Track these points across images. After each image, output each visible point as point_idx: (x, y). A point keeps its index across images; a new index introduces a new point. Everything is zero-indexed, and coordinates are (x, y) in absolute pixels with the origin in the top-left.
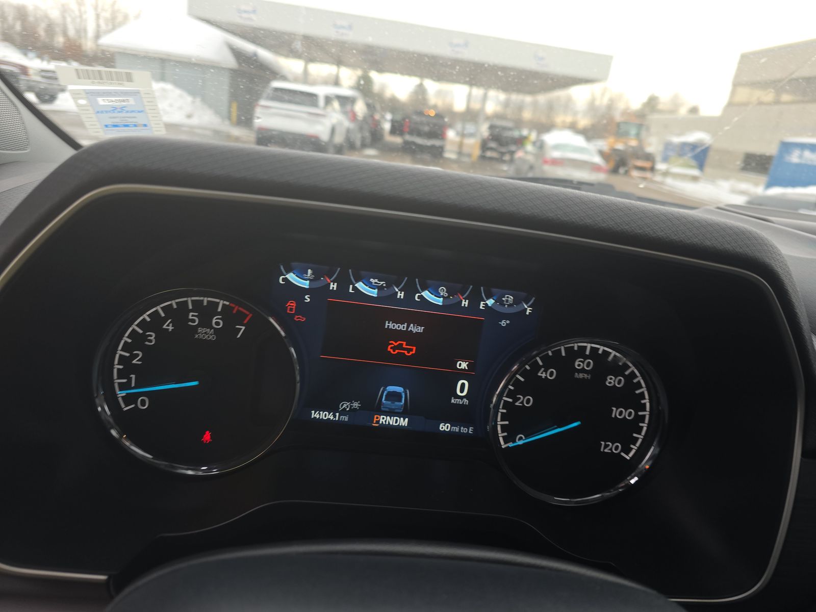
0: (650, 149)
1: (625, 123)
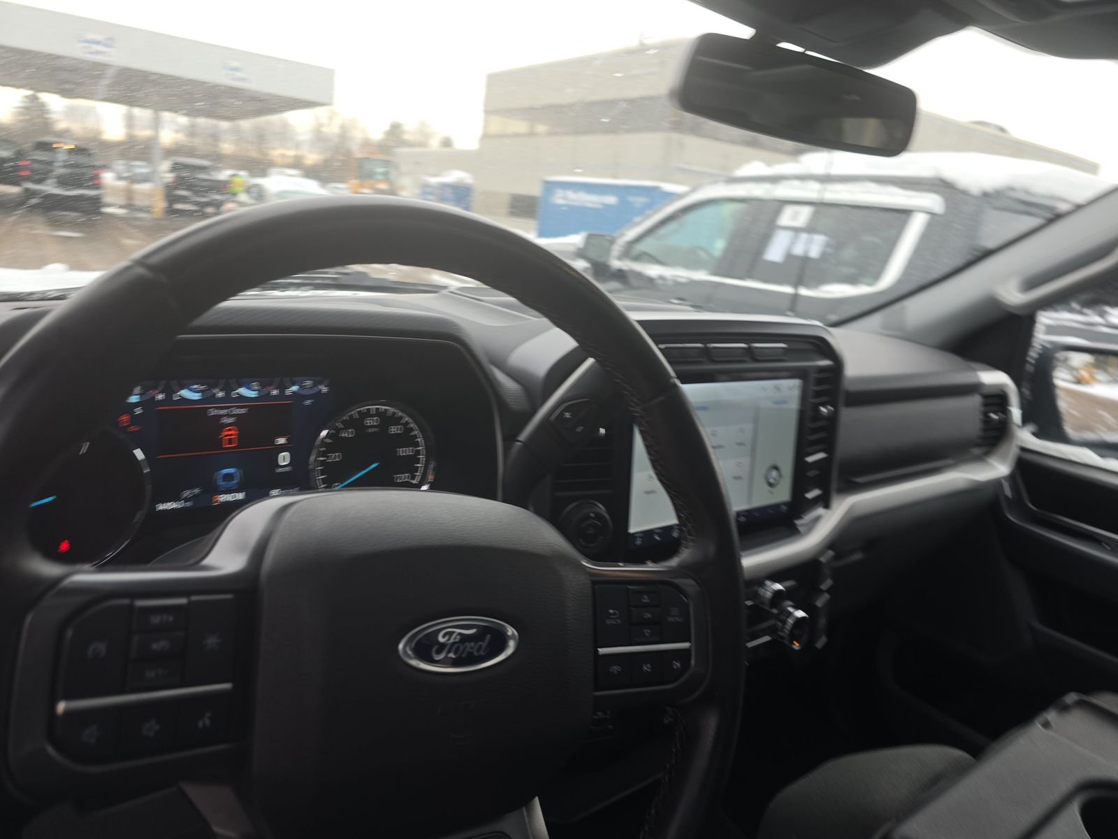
1: (368, 159)
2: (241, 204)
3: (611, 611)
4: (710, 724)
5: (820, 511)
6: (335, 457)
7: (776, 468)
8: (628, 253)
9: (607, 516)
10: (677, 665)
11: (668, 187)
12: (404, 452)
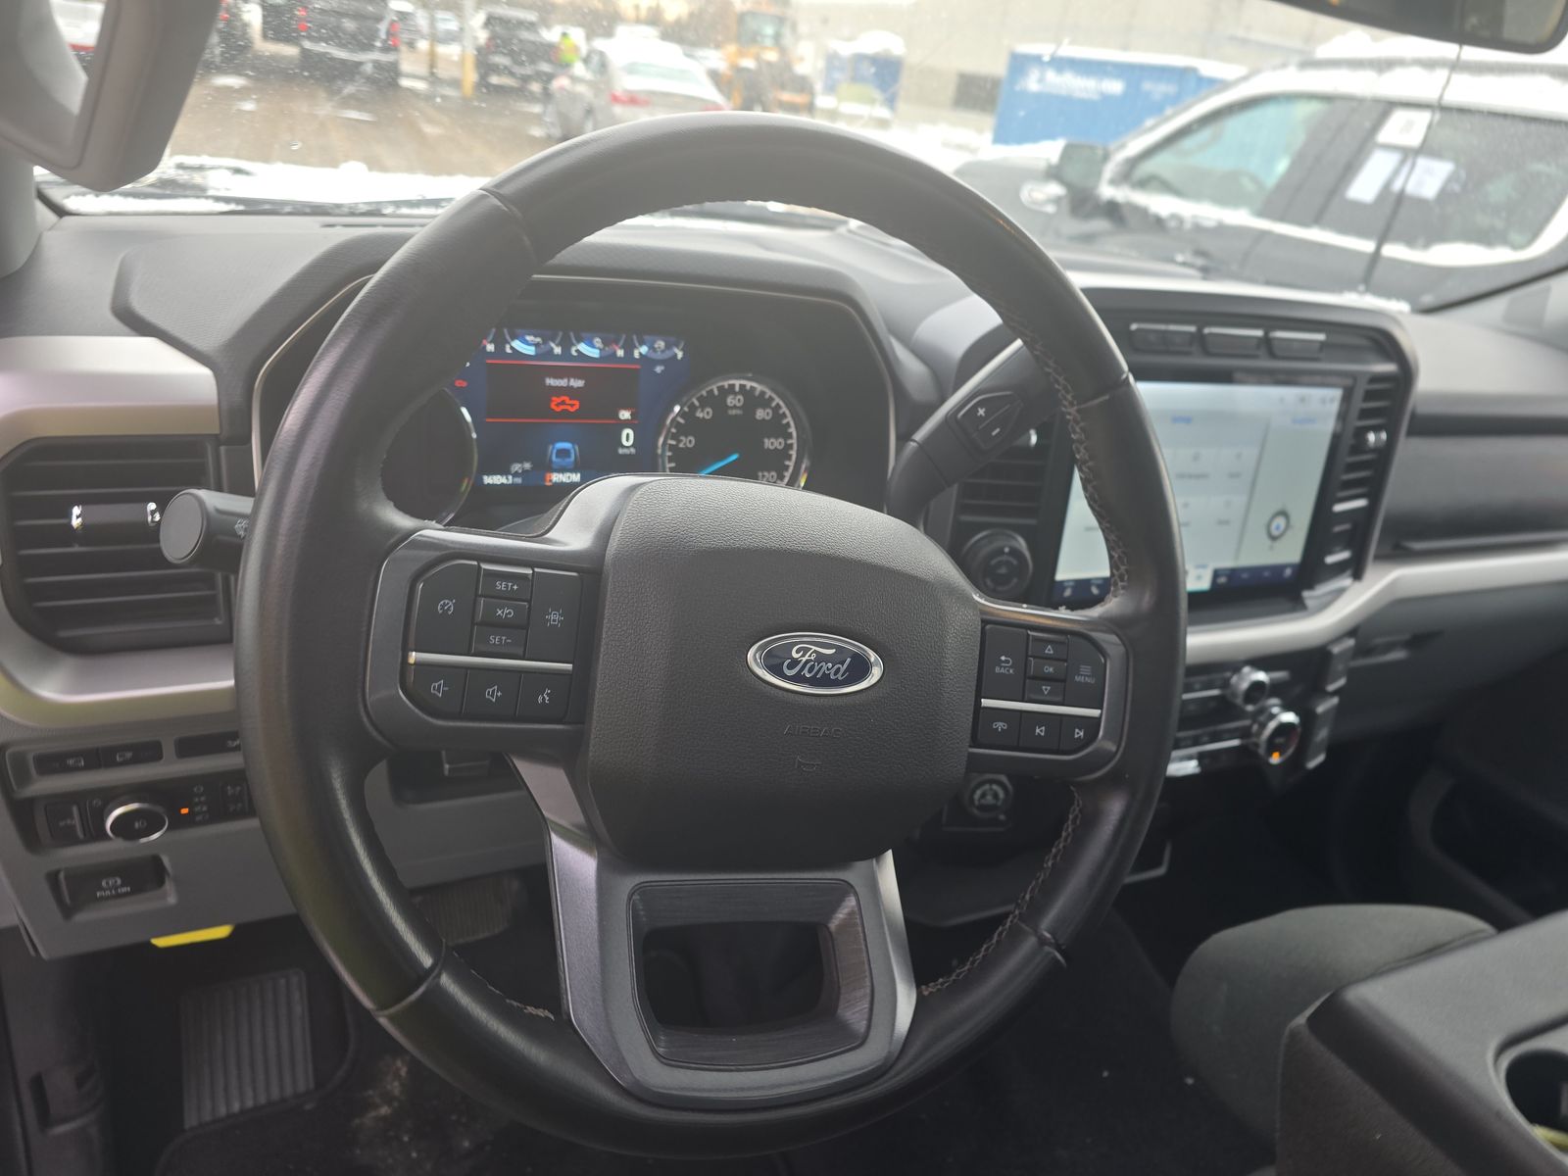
0: (801, 69)
1: (753, 14)
2: (574, 79)
3: (1003, 658)
4: (1115, 808)
5: (1345, 581)
6: (688, 442)
7: (1283, 513)
8: (1128, 174)
9: (1027, 554)
10: (1079, 734)
11: (1208, 68)
12: (770, 443)
